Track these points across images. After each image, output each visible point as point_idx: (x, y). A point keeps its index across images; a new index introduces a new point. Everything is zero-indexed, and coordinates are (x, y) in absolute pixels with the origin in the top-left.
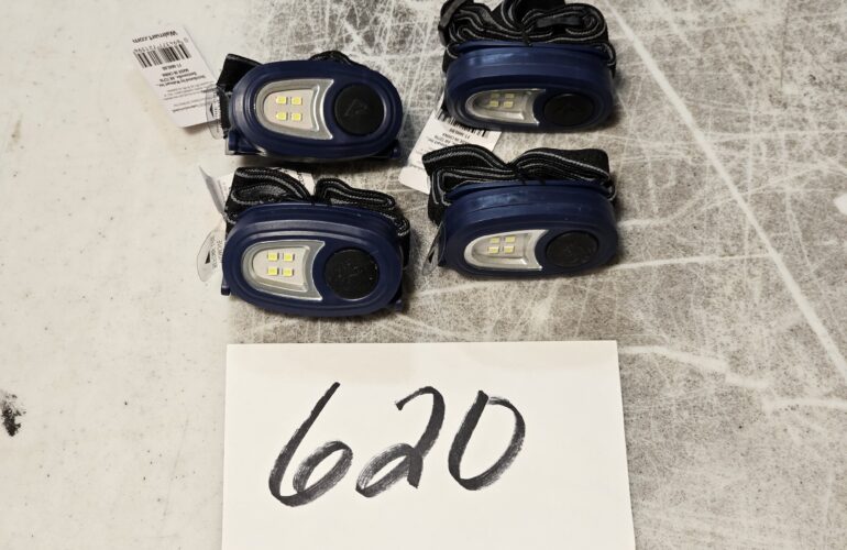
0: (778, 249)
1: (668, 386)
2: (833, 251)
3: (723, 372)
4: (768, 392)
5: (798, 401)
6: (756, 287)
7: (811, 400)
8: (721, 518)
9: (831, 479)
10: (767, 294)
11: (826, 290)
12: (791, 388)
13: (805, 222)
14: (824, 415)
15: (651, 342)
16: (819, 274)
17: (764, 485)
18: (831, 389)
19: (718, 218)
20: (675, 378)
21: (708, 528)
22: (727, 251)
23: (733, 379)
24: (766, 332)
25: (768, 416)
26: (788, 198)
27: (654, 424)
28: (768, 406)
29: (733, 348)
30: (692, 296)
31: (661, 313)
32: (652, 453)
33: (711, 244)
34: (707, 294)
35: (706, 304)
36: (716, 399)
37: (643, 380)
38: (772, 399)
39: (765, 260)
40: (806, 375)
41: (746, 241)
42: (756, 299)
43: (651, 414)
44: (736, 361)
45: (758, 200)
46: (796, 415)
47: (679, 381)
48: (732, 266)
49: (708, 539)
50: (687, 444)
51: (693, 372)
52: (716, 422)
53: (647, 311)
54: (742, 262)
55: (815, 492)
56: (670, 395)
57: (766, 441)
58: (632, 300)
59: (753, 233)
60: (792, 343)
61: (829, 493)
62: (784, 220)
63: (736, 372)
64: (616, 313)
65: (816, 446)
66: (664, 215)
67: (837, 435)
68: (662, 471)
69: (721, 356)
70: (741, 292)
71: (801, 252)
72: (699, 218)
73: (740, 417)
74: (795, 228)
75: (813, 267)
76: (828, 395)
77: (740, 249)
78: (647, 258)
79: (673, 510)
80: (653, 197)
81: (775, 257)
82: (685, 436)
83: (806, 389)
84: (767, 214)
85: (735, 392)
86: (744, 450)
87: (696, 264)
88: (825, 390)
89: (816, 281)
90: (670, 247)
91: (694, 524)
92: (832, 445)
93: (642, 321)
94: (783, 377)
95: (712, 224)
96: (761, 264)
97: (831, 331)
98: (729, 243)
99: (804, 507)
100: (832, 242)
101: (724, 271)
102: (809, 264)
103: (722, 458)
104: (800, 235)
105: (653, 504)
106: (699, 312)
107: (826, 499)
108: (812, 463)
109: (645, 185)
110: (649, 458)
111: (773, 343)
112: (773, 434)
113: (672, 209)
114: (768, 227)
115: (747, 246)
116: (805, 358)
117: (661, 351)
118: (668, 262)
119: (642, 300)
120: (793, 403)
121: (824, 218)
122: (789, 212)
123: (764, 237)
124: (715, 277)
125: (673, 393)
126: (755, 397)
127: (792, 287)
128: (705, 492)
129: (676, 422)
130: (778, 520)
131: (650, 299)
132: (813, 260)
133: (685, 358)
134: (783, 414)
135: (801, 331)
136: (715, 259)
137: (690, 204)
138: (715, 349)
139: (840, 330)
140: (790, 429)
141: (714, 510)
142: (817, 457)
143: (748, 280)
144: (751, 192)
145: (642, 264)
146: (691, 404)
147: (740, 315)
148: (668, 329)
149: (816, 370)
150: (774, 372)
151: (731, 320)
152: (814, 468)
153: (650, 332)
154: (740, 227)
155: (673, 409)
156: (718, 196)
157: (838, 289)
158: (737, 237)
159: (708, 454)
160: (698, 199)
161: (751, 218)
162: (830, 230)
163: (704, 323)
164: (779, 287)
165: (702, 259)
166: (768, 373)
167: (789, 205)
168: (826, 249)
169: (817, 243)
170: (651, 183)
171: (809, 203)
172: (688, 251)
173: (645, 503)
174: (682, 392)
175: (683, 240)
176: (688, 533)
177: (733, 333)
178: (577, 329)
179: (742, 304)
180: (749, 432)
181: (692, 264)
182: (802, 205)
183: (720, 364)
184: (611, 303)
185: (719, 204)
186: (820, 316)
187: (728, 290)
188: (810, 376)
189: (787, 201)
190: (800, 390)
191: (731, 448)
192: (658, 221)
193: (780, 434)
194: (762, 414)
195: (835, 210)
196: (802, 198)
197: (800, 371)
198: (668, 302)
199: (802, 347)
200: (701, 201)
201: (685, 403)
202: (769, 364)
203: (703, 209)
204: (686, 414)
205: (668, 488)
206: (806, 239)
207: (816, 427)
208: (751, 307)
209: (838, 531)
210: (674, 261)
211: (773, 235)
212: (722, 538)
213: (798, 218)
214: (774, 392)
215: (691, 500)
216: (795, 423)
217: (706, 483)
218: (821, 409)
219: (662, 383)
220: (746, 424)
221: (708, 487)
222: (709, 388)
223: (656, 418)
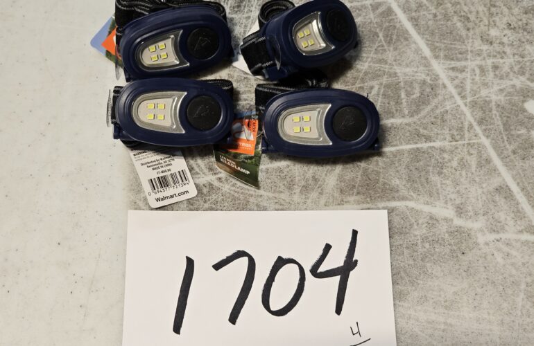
0: (488, 137)
1: (416, 227)
2: (524, 137)
3: (452, 217)
4: (481, 230)
5: (502, 236)
6: (473, 161)
7: (510, 235)
8: (451, 313)
9: (523, 286)
10: (480, 166)
11: (519, 163)
12: (496, 227)
13: (505, 118)
14: (519, 245)
15: (404, 198)
16: (514, 152)
17: (479, 291)
18: (523, 227)
19: (448, 117)
20: (420, 222)
21: (442, 320)
22: (453, 138)
23: (458, 222)
24: (480, 191)
25: (482, 246)
26: (494, 103)
27: (406, 252)
28: (481, 239)
29: (458, 202)
30: (431, 169)
31: (411, 180)
32: (405, 272)
33: (443, 134)
34: (440, 167)
35: (440, 173)
36: (447, 235)
37: (399, 223)
38: (484, 235)
39: (479, 144)
40: (506, 219)
41: (466, 132)
42: (473, 169)
43: (404, 246)
44: (460, 210)
45: (474, 105)
46: (500, 245)
47: (423, 224)
48: (457, 148)
49: (442, 327)
50: (428, 265)
51: (431, 218)
52: (447, 251)
53: (401, 178)
54: (464, 145)
55: (512, 295)
56: (417, 233)
57: (480, 261)
58: (392, 172)
59: (471, 126)
60: (497, 198)
61: (522, 295)
62: (491, 118)
63: (460, 217)
64: (381, 180)
65: (513, 264)
66: (412, 116)
67: (527, 257)
68: (412, 283)
69: (449, 206)
70: (463, 165)
71: (502, 138)
72: (435, 118)
73: (463, 246)
74: (498, 122)
75: (510, 148)
76: (521, 232)
77: (462, 137)
78: (401, 144)
79: (419, 308)
80: (404, 104)
81: (486, 142)
82: (427, 260)
83: (506, 227)
84: (480, 114)
85: (459, 230)
86: (465, 268)
87: (433, 147)
88: (519, 228)
89: (512, 157)
90: (416, 136)
91: (433, 317)
92: (524, 264)
93: (398, 186)
94: (491, 220)
95: (443, 121)
96: (476, 146)
97: (523, 190)
98: (455, 133)
99: (505, 305)
100: (523, 131)
101: (452, 152)
102: (508, 146)
103: (450, 273)
104: (501, 127)
105: (406, 305)
106: (435, 179)
107: (520, 299)
108: (511, 276)
109: (399, 96)
110: (402, 274)
111: (484, 198)
112: (485, 257)
113: (417, 112)
114: (480, 123)
115: (467, 135)
116: (506, 207)
117: (411, 204)
118: (414, 146)
119: (398, 171)
120: (497, 236)
121: (517, 116)
122: (494, 112)
123: (478, 129)
124: (446, 156)
125: (419, 232)
126: (473, 233)
127: (497, 161)
128: (440, 296)
129: (421, 250)
130: (489, 314)
131: (403, 170)
132: (510, 143)
133: (426, 209)
134: (491, 245)
135: (503, 190)
136: (446, 144)
137: (429, 108)
138: (446, 203)
139: (528, 189)
140: (496, 254)
141: (446, 307)
142: (514, 272)
143: (468, 158)
144: (469, 100)
145: (398, 148)
146: (431, 239)
147: (462, 180)
148: (415, 190)
149: (513, 215)
150: (486, 217)
151: (456, 183)
152: (512, 279)
153: (404, 192)
154: (462, 123)
156: (447, 103)
157: (527, 162)
158: (461, 129)
159: (442, 271)
160: (434, 104)
161: (469, 117)
162: (522, 123)
163: (439, 185)
164: (488, 161)
165: (437, 144)
166: (481, 218)
167: (494, 108)
168: (519, 136)
169: (513, 132)
170: (403, 95)
171: (508, 106)
172: (428, 139)
173: (401, 304)
174: (425, 231)
175: (425, 132)
176: (429, 323)
177: (458, 192)
178: (355, 190)
179: (464, 173)
180: (469, 256)
181: (431, 147)
182: (503, 108)
183: (449, 212)
184: (378, 173)
185: (448, 108)
186: (515, 180)
187: (455, 164)
188: (509, 218)
189: (493, 105)
190: (503, 229)
191: (457, 267)
192: (407, 120)
193: (489, 257)
194: (477, 244)
195: (524, 110)
196: (503, 103)
197: (502, 216)
198: (416, 174)
199: (503, 200)
200: (437, 107)
201: (427, 238)
202: (481, 212)
203: (438, 111)
204: (427, 245)
205: (416, 294)
206: (506, 130)
207: (514, 253)
208: (470, 175)
209: (528, 320)
210: (419, 146)
211: (484, 127)
212: (451, 325)
213: (500, 116)
214: (486, 230)
215: (431, 301)
216: (499, 250)
217: (441, 290)
218: (517, 241)
219: (411, 225)
220: (467, 251)
221: (442, 293)
222: (443, 228)
223: (408, 248)
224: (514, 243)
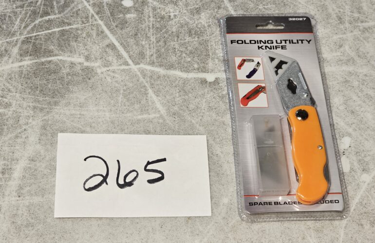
0: (102, 20)
1: (63, 69)
2: (122, 18)
3: (83, 62)
4: (99, 67)
5: (110, 68)
6: (94, 33)
7: (115, 67)
8: (83, 109)
9: (122, 92)
10: (98, 35)
11: (119, 31)
12: (107, 64)
13: (111, 10)
14: (119, 71)
15: (56, 55)
16: (117, 26)
17: (98, 96)
18: (121, 63)
19: (80, 12)
20: (66, 66)
21: (78, 113)
22: (83, 22)
23: (86, 64)
24: (98, 47)
25: (99, 74)
26: (105, 3)
27: (58, 82)
28: (99, 71)
29: (86, 54)
30: (71, 39)
31: (60, 46)
32: (58, 91)
33: (77, 21)
34: (76, 38)
35: (76, 41)
36: (80, 71)
37: (54, 68)
38: (100, 69)
39: (97, 24)
40: (112, 60)
41: (90, 19)
42: (94, 37)
43: (57, 79)
44: (87, 58)
45: (94, 5)
46: (109, 72)
47: (67, 67)
48: (85, 27)
49: (79, 116)
50: (70, 87)
51: (72, 63)
52: (81, 78)
53: (55, 45)
54: (89, 25)
55: (116, 96)
56: (64, 71)
57: (99, 82)
58: (49, 43)
59: (93, 16)
60: (107, 50)
61: (121, 96)
62: (104, 10)
63: (88, 61)
64: (43, 47)
65: (116, 81)
66: (60, 13)
67: (124, 77)
68: (62, 97)
69: (82, 56)
70: (89, 35)
71: (110, 20)
72: (73, 13)
73: (89, 76)
74: (108, 13)
75: (114, 25)
76: (121, 65)
77: (88, 21)
78: (54, 28)
79: (66, 108)
80: (56, 8)
81: (101, 23)
82: (69, 84)
83: (113, 64)
84: (97, 9)
85: (87, 68)
86: (91, 86)
87: (72, 28)
88: (119, 63)
89: (116, 29)
90: (63, 23)
91: (74, 112)
92: (122, 81)
93: (53, 49)
94: (105, 61)
95: (77, 14)
96: (96, 25)
97: (121, 44)
98: (84, 20)
99: (112, 102)
100: (121, 15)
101: (82, 29)
102: (113, 23)
103: (83, 89)
104: (109, 15)
105: (58, 107)
106: (73, 44)
107: (120, 98)
108: (115, 87)
109: (53, 4)
110: (57, 93)
111: (100, 51)
112: (101, 80)
113: (63, 11)
114: (98, 13)
115: (90, 20)
116: (112, 54)
117: (60, 58)
118: (62, 29)
119: (52, 42)
120: (108, 69)
121: (118, 8)
122: (105, 7)
123: (96, 17)
124: (79, 32)
125: (65, 71)
126: (94, 68)
127: (107, 32)
128: (77, 101)
129: (66, 80)
130: (103, 107)
131: (55, 41)
132: (114, 22)
133: (69, 59)
134: (105, 73)
135: (111, 46)
136: (79, 26)
137: (69, 9)
138: (80, 55)
139: (125, 44)
140: (107, 77)
141: (81, 107)
142: (117, 85)
143: (92, 32)
144: (91, 2)
145: (52, 30)
146: (71, 74)
147: (88, 43)
148: (63, 50)
149: (116, 57)
150: (101, 60)
151: (85, 45)
152: (116, 89)
153: (56, 52)
154: (88, 14)
155: (65, 76)
156: (79, 5)
157: (124, 30)
158: (87, 17)
159: (78, 89)
160: (72, 7)
161: (91, 11)
162: (120, 12)
163: (76, 47)
164: (102, 32)
165: (74, 26)
166: (99, 60)
167: (105, 5)
168: (119, 18)
169: (116, 17)
170: (55, 3)
171: (112, 4)
172: (69, 24)
173: (56, 107)
174: (68, 70)
175: (67, 21)
176: (71, 115)
177: (86, 49)
178: (29, 54)
179: (89, 39)
180: (93, 80)
181: (71, 28)
182: (110, 5)
183: (82, 60)
184: (41, 44)
185: (80, 8)
186: (117, 40)
187: (84, 35)
188: (114, 59)
189: (105, 4)
190: (111, 64)
191: (86, 86)
192: (57, 16)
193: (103, 80)
194: (97, 74)
195: (122, 5)
196: (110, 2)
197: (110, 58)
198: (63, 42)
199: (111, 51)
200: (74, 8)
201: (69, 73)
202: (99, 58)
203: (74, 10)
204: (70, 77)
205: (64, 101)
206: (112, 15)
207: (116, 75)
208: (92, 40)
209: (125, 108)
210: (64, 28)
211: (100, 15)
212: (83, 115)
213: (109, 9)
214: (101, 66)
215: (72, 104)
216: (109, 75)
217: (77, 98)
218: (118, 70)
219: (61, 68)
220: (92, 77)
221: (78, 100)
222: (78, 68)
223: (59, 79)
224: (117, 71)
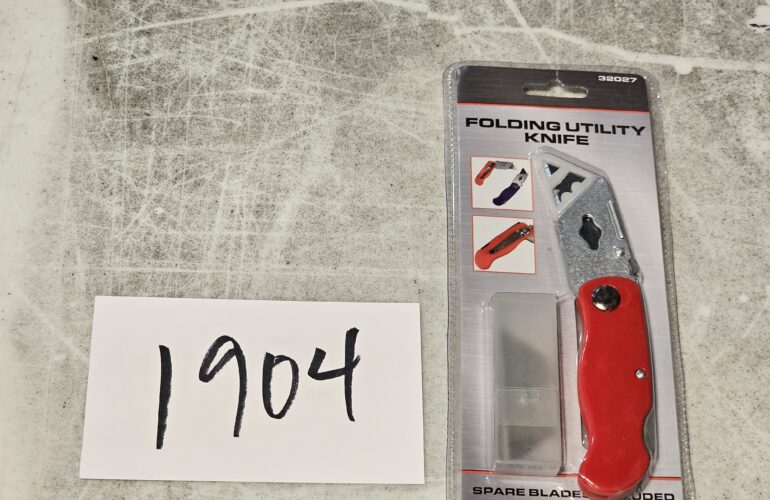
1: (385, 21)
3: (425, 11)
4: (458, 23)
5: (480, 28)
8: (423, 103)
12: (474, 20)
14: (499, 37)
18: (504, 20)
20: (390, 16)
21: (414, 110)
23: (432, 16)
25: (458, 38)
27: (374, 45)
28: (457, 32)
32: (373, 63)
36: (420, 29)
37: (367, 18)
38: (461, 27)
40: (485, 12)
43: (373, 39)
44: (435, 5)
46: (478, 37)
47: (393, 18)
49: (414, 116)
50: (399, 57)
51: (403, 12)
52: (420, 43)
56: (386, 27)
57: (457, 54)
63: (435, 10)
67: (507, 49)
68: (381, 75)
76: (502, 24)
79: (388, 98)
82: (397, 52)
83: (485, 20)
85: (434, 24)
86: (440, 60)
88: (499, 21)
91: (404, 107)
94: (469, 13)
103: (423, 65)
105: (373, 95)
110: (371, 67)
112: (461, 50)
120: (476, 29)
125: (388, 26)
126: (448, 26)
128: (412, 87)
129: (390, 43)
134: (469, 37)
140: (473, 46)
141: (418, 98)
146: (402, 32)
149: (493, 8)
150: (463, 10)
155: (389, 35)
159: (414, 63)
166: (458, 11)
173: (368, 95)
174: (395, 25)
176: (399, 112)
180: (444, 49)
183: (423, 6)
188: (488, 11)
190: (481, 21)
191: (431, 58)
193: (466, 50)
194: (453, 37)
197: (481, 9)
201: (397, 31)
202: (458, 6)
204: (398, 39)
205: (385, 85)
207: (493, 44)
212: (423, 114)
214: (462, 24)
215: (401, 92)
216: (477, 42)
217: (412, 81)
218: (496, 33)
219: (380, 20)
220: (441, 43)
221: (413, 84)
222: (416, 22)
223: (376, 41)
224: (494, 36)
